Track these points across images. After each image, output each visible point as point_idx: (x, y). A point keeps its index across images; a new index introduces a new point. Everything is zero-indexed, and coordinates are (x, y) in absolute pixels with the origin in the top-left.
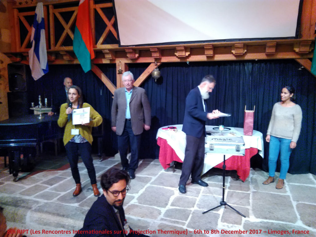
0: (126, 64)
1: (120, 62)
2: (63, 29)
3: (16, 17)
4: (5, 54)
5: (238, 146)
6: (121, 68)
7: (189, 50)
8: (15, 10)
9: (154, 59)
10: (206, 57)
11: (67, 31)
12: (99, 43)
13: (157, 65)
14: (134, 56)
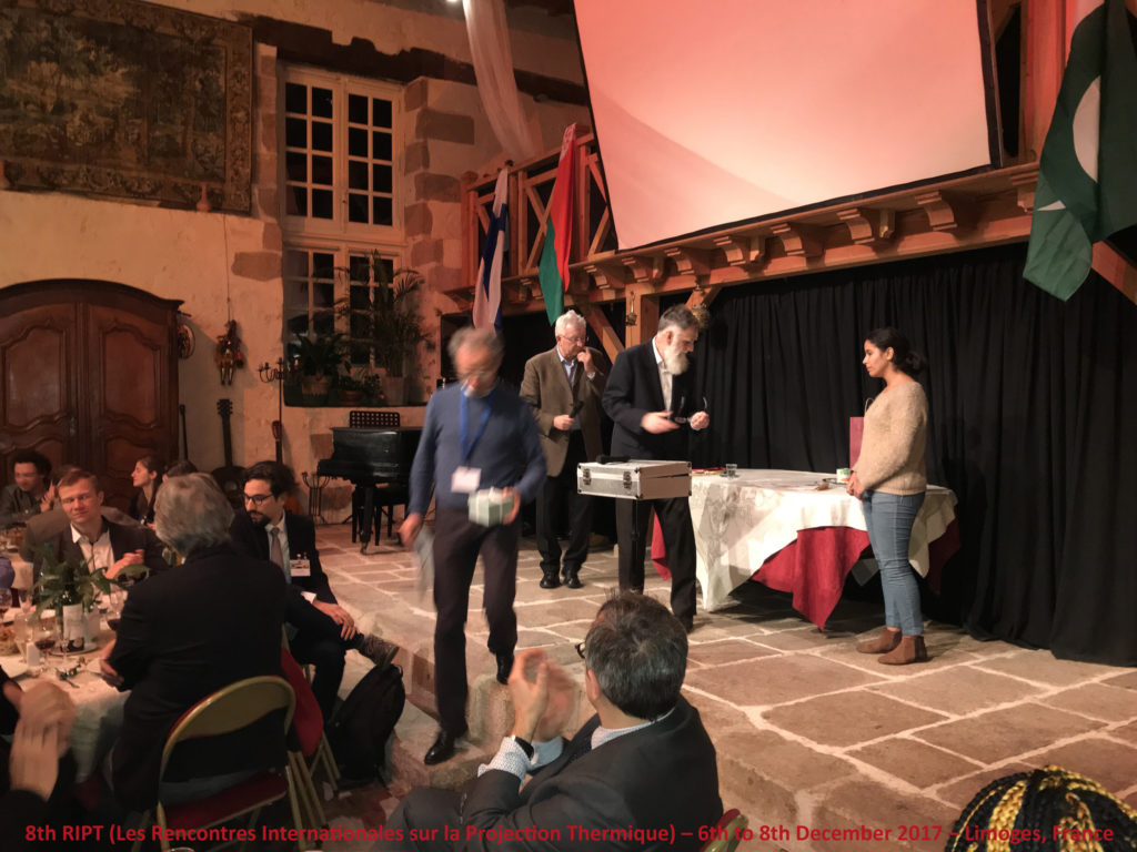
0: (643, 297)
1: (632, 293)
2: (538, 226)
3: (472, 208)
4: (447, 293)
5: (627, 475)
6: (633, 308)
7: (756, 243)
8: (472, 193)
9: (695, 278)
10: (804, 259)
11: (543, 228)
12: (592, 251)
13: (704, 294)
14: (644, 275)
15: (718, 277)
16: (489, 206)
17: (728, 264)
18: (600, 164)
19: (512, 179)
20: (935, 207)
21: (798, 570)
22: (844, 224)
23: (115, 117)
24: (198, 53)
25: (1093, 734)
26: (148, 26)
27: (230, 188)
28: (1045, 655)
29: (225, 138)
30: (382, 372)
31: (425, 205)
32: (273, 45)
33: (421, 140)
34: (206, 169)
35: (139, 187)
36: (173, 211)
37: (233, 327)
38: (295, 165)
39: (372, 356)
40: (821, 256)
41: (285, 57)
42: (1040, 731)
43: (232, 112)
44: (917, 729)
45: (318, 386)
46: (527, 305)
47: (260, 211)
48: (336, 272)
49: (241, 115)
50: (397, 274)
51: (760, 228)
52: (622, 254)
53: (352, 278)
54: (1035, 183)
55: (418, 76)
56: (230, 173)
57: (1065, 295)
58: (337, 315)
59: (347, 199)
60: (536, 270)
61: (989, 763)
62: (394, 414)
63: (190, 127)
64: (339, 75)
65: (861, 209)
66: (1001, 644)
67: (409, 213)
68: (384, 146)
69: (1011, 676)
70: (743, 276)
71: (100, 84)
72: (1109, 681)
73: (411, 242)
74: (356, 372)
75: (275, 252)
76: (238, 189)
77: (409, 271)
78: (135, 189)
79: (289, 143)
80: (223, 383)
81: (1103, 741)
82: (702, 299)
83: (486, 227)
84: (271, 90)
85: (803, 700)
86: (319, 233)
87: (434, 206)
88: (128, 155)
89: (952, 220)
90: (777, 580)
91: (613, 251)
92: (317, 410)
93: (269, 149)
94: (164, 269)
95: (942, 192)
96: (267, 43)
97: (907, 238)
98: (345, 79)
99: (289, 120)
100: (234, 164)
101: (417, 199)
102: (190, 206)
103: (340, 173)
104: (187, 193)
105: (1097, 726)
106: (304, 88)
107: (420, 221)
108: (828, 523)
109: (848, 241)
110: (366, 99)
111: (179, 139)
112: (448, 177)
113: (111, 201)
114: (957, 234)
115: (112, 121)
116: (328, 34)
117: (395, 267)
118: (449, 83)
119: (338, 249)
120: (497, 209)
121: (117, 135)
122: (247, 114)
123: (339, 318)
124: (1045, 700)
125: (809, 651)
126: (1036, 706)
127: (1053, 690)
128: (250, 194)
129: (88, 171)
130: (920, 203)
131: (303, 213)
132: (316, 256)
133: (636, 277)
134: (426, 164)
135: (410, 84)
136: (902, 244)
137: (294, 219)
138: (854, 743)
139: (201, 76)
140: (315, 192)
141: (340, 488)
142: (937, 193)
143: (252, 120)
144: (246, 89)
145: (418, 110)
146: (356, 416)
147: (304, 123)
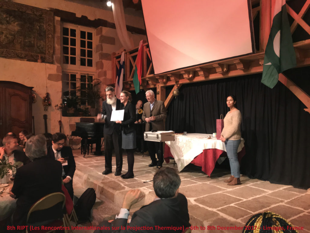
0: (161, 87)
1: (158, 86)
2: (133, 67)
3: (114, 62)
5: (158, 135)
6: (159, 90)
7: (191, 73)
8: (114, 58)
9: (175, 82)
10: (204, 77)
11: (134, 68)
12: (147, 74)
13: (177, 86)
14: (162, 81)
15: (181, 82)
16: (119, 62)
17: (184, 78)
18: (149, 51)
19: (126, 54)
20: (238, 63)
21: (203, 160)
22: (214, 68)
23: (14, 36)
24: (38, 19)
25: (281, 204)
26: (24, 11)
27: (47, 56)
28: (268, 182)
29: (46, 42)
30: (89, 107)
31: (102, 62)
32: (59, 17)
33: (101, 44)
34: (40, 51)
35: (21, 55)
36: (31, 62)
37: (48, 94)
38: (65, 50)
39: (87, 102)
40: (208, 76)
41: (63, 20)
42: (267, 203)
43: (48, 35)
44: (235, 203)
45: (72, 111)
46: (130, 89)
47: (56, 62)
48: (77, 79)
49: (50, 36)
50: (94, 80)
51: (192, 69)
52: (156, 75)
53: (81, 81)
54: (264, 58)
55: (99, 26)
56: (47, 52)
57: (272, 87)
58: (77, 91)
59: (80, 59)
60: (132, 79)
61: (254, 212)
62: (93, 118)
63: (36, 39)
64: (78, 25)
65: (219, 64)
66: (256, 180)
67: (97, 63)
68: (90, 45)
69: (259, 188)
70: (188, 81)
71: (10, 27)
72: (284, 189)
73: (98, 71)
74: (82, 107)
75: (59, 74)
76: (49, 56)
77: (97, 79)
78: (20, 56)
79: (64, 44)
80: (45, 110)
81: (283, 205)
82: (177, 87)
83: (118, 68)
84: (58, 29)
85: (205, 196)
86: (72, 68)
87: (104, 61)
88: (18, 46)
89: (243, 67)
90: (198, 163)
91: (153, 74)
92: (71, 117)
93: (58, 45)
94: (28, 78)
95: (240, 60)
96: (58, 16)
97: (231, 72)
98: (79, 26)
99: (64, 38)
100: (48, 49)
101: (100, 59)
102: (36, 61)
103: (78, 52)
104: (35, 57)
105: (282, 201)
106: (68, 29)
107: (100, 65)
108: (211, 148)
109: (215, 72)
110: (85, 32)
111: (33, 42)
112: (108, 54)
113: (13, 59)
114: (244, 71)
115: (13, 37)
116: (75, 14)
117: (93, 78)
118: (108, 28)
119: (77, 73)
120: (121, 63)
121: (15, 41)
122: (52, 36)
123: (77, 92)
124: (268, 195)
125: (206, 182)
126: (266, 196)
127: (270, 192)
128: (53, 57)
129: (6, 51)
130: (234, 62)
131: (68, 63)
132: (71, 75)
133: (159, 81)
134: (102, 50)
135: (97, 28)
136: (230, 73)
137: (65, 65)
138: (219, 207)
139: (39, 25)
140: (71, 57)
141: (78, 139)
142: (239, 60)
143: (53, 37)
144: (52, 29)
145: (100, 35)
146: (82, 119)
147: (68, 38)
